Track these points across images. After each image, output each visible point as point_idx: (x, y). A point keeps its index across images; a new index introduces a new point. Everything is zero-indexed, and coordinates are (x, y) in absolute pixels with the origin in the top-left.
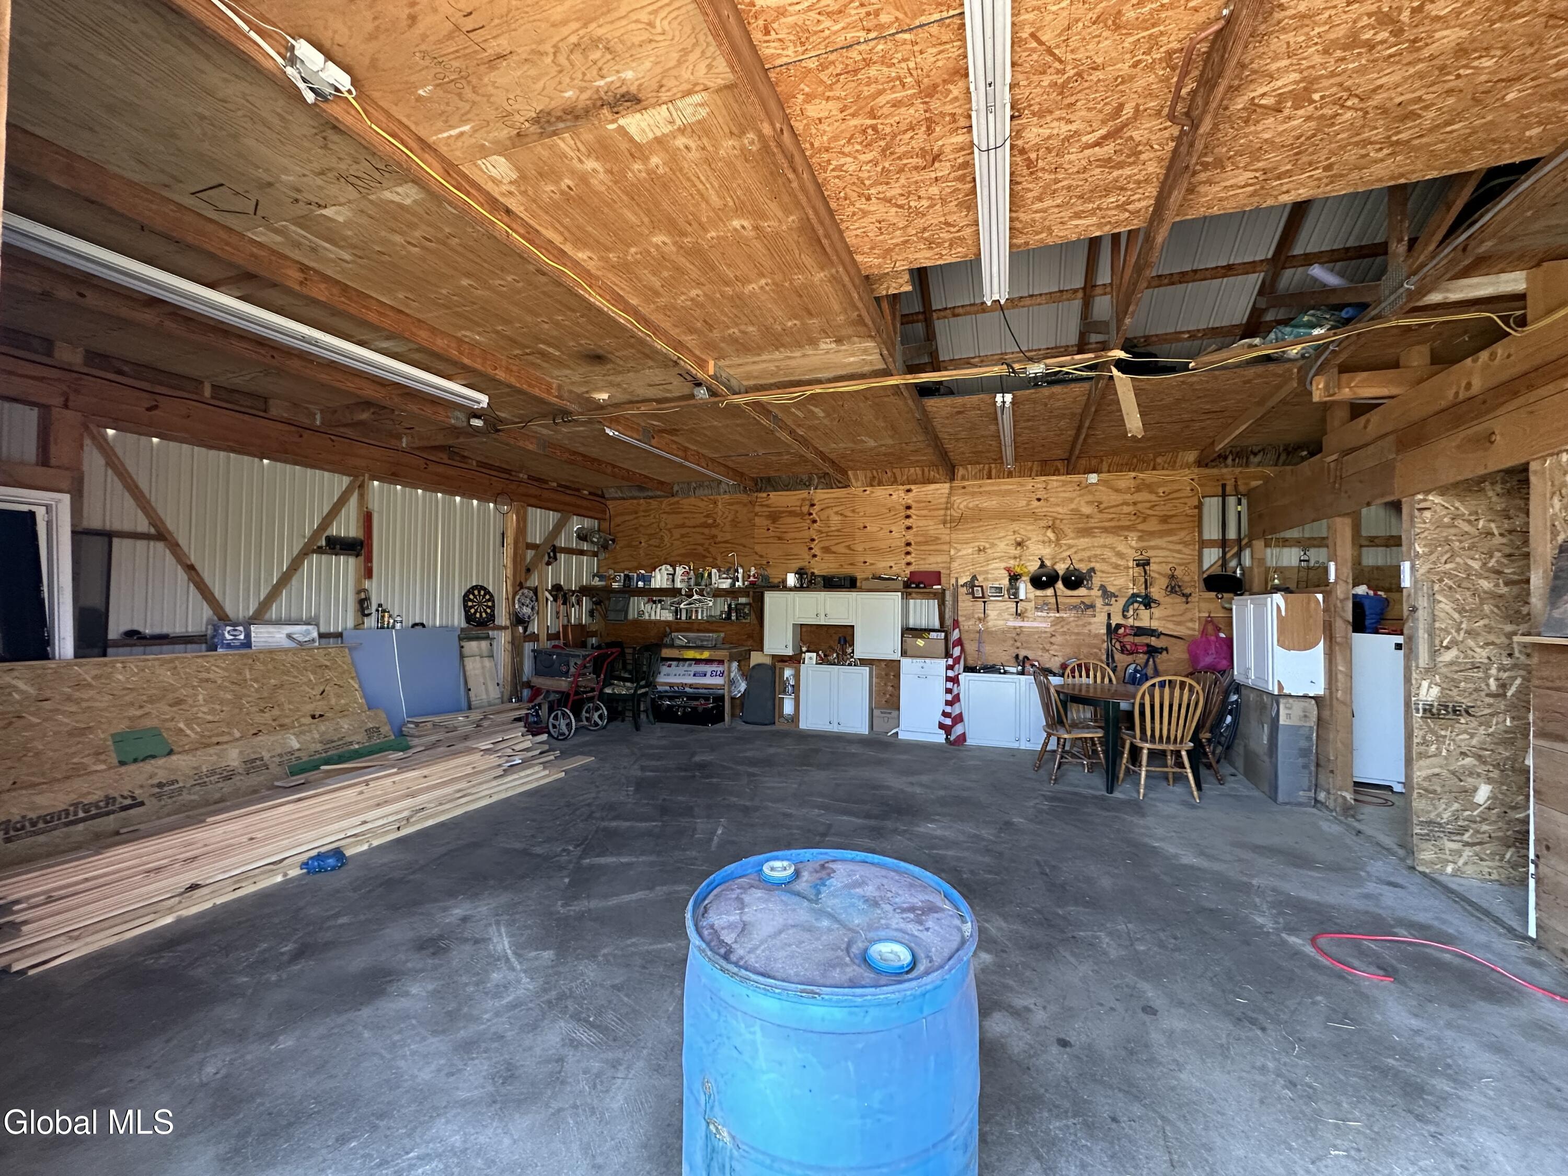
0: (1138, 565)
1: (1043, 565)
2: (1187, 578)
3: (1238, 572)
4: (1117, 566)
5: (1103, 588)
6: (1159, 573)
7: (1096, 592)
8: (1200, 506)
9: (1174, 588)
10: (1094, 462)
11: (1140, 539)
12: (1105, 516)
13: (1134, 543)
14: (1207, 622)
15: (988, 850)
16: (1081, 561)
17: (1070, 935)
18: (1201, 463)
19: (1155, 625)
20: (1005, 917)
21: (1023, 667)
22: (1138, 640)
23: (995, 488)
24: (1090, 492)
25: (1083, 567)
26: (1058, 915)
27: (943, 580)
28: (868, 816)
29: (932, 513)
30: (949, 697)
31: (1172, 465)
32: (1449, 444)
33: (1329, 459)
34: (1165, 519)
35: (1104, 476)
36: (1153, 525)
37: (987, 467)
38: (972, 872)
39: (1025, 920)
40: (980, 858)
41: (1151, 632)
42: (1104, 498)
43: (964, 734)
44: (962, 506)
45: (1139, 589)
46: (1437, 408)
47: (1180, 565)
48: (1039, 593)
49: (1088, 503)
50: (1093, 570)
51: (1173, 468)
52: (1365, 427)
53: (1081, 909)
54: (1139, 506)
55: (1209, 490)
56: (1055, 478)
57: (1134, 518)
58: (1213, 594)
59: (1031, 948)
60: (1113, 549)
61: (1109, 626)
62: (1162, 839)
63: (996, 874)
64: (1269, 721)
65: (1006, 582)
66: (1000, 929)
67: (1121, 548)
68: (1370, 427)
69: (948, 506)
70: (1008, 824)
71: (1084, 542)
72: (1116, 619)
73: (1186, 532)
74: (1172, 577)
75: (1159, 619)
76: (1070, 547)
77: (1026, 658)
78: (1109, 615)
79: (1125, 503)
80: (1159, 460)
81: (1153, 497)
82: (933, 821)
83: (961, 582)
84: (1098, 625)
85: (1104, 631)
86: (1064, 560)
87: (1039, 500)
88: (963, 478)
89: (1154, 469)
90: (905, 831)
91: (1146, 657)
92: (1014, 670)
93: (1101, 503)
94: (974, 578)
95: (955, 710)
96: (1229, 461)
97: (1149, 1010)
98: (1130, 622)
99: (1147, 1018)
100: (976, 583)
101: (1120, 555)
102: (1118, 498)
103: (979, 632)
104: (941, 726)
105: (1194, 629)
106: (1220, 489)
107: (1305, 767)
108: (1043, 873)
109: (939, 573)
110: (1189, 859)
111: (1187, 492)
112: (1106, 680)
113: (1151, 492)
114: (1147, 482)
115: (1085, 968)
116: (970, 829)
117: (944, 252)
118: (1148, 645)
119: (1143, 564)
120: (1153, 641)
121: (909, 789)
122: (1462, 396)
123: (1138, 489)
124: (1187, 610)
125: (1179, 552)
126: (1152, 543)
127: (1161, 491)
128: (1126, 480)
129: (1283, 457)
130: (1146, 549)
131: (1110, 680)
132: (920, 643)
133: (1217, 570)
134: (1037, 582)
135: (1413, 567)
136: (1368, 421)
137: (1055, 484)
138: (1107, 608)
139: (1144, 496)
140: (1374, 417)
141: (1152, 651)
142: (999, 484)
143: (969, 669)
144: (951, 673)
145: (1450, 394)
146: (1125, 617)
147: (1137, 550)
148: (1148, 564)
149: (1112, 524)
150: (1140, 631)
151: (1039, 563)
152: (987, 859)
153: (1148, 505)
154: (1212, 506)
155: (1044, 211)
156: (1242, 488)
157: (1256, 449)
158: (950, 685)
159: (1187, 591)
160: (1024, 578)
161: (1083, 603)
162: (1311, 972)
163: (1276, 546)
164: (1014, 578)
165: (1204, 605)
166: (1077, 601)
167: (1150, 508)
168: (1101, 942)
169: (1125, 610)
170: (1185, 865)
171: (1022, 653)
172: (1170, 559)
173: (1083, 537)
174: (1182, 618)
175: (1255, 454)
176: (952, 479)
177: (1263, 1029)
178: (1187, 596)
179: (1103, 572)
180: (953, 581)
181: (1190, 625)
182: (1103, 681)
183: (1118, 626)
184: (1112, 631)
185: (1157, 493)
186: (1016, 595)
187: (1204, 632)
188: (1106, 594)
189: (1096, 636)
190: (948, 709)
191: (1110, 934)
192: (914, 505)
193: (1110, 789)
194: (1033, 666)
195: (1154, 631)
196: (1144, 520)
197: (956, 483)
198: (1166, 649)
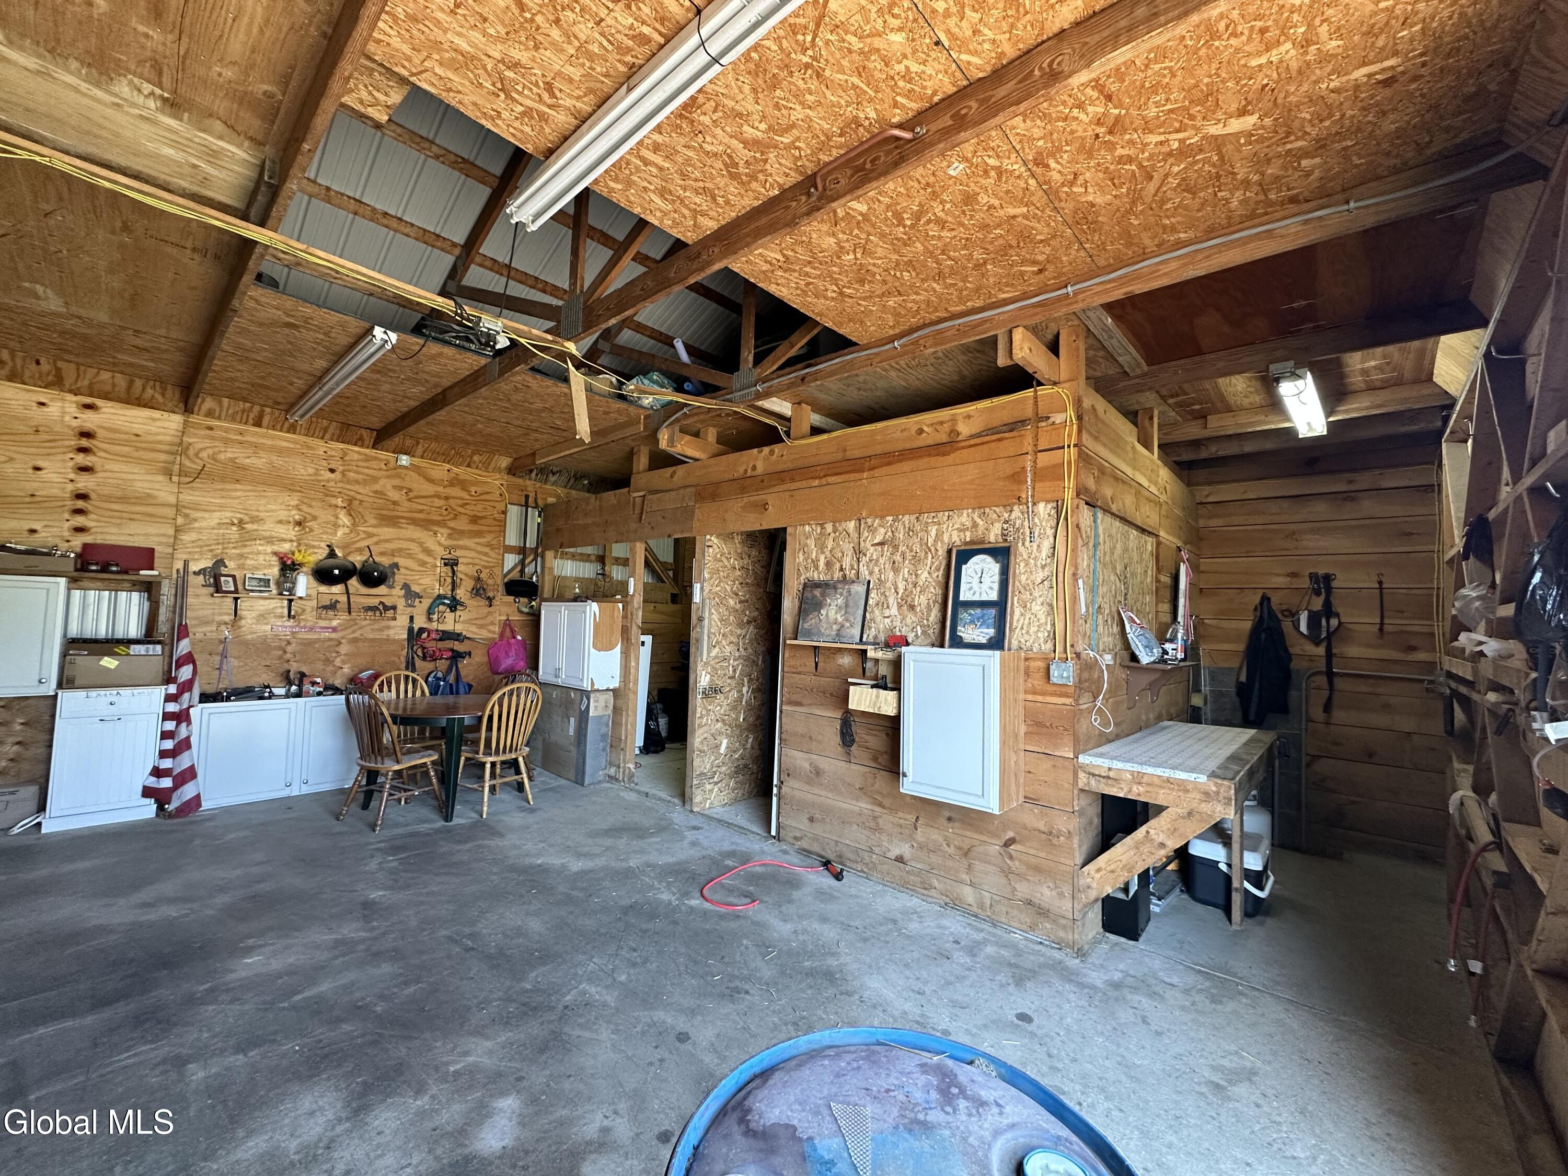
0: (446, 564)
1: (332, 554)
2: (491, 582)
3: (534, 579)
4: (423, 564)
5: (406, 587)
6: (466, 575)
7: (398, 591)
8: (504, 513)
9: (479, 590)
10: (409, 442)
11: (450, 536)
12: (415, 506)
13: (443, 540)
14: (505, 624)
15: (377, 955)
16: (382, 554)
17: (561, 1007)
18: (512, 471)
19: (459, 628)
20: (479, 1032)
21: (300, 686)
22: (441, 645)
23: (269, 442)
24: (398, 476)
25: (385, 561)
26: (527, 991)
27: (157, 562)
28: (100, 1002)
29: (141, 454)
30: (169, 744)
31: (486, 466)
32: (736, 505)
33: (635, 495)
34: (475, 520)
35: (416, 461)
36: (462, 524)
37: (257, 408)
38: (382, 997)
39: (506, 1022)
40: (376, 972)
41: (457, 637)
42: (414, 486)
43: (198, 797)
44: (204, 454)
45: (446, 590)
46: (732, 477)
47: (486, 567)
48: (323, 589)
49: (394, 487)
50: (396, 565)
51: (486, 470)
52: (672, 477)
53: (542, 969)
54: (452, 502)
55: (515, 498)
56: (356, 449)
57: (445, 513)
58: (511, 598)
59: (542, 1051)
60: (421, 544)
61: (410, 630)
62: (539, 855)
63: (418, 981)
64: (577, 714)
65: (275, 571)
66: (490, 1053)
67: (431, 544)
68: (675, 478)
69: (180, 448)
70: (367, 905)
71: (387, 532)
72: (420, 623)
73: (492, 535)
74: (478, 579)
75: (463, 622)
76: (370, 535)
77: (303, 675)
78: (412, 618)
79: (437, 496)
80: (476, 458)
81: (465, 495)
82: (248, 951)
83: (194, 567)
84: (398, 630)
85: (405, 636)
86: (360, 550)
87: (332, 471)
88: (210, 414)
89: (469, 466)
90: (211, 990)
91: (448, 662)
92: (282, 691)
93: (410, 490)
94: (220, 563)
95: (184, 761)
96: (533, 475)
97: (683, 1037)
98: (434, 626)
99: (687, 1046)
100: (224, 571)
101: (428, 552)
102: (430, 489)
103: (224, 641)
104: (147, 792)
105: (494, 633)
106: (523, 499)
107: (604, 749)
108: (468, 950)
109: (152, 551)
110: (576, 865)
111: (496, 496)
112: (418, 693)
113: (463, 489)
114: (461, 477)
115: (605, 1034)
116: (321, 936)
117: (505, 115)
118: (452, 650)
119: (451, 564)
120: (458, 646)
121: (152, 916)
122: (749, 474)
123: (452, 484)
124: (489, 613)
125: (486, 554)
126: (461, 543)
127: (473, 489)
128: (440, 470)
129: (572, 481)
130: (455, 548)
131: (423, 692)
132: (109, 663)
133: (515, 575)
134: (323, 575)
135: (702, 589)
136: (674, 472)
137: (356, 456)
138: (409, 609)
139: (456, 492)
140: (680, 470)
141: (456, 656)
142: (273, 438)
143: (205, 698)
144: (172, 707)
145: (741, 470)
146: (430, 620)
147: (445, 548)
148: (457, 564)
149: (421, 516)
150: (446, 636)
151: (327, 551)
152: (386, 968)
153: (460, 502)
154: (514, 512)
155: (646, 162)
156: (540, 502)
157: (555, 469)
158: (170, 726)
159: (491, 594)
160: (304, 569)
161: (381, 603)
162: (724, 924)
163: (561, 558)
164: (288, 567)
165: (504, 609)
166: (374, 602)
167: (461, 506)
168: (591, 996)
169: (430, 612)
170: (577, 873)
171: (294, 667)
172: (477, 561)
173: (387, 526)
174: (482, 622)
175: (554, 474)
176: (188, 410)
177: (747, 992)
178: (490, 600)
179: (406, 568)
180: (179, 565)
181: (491, 628)
182: (414, 695)
183: (422, 630)
184: (414, 636)
185: (469, 491)
186: (291, 591)
187: (502, 635)
188: (410, 595)
189: (397, 641)
190: (167, 763)
191: (590, 980)
192: (101, 433)
193: (448, 818)
194: (314, 684)
195: (459, 635)
196: (455, 518)
197: (193, 419)
198: (470, 654)
